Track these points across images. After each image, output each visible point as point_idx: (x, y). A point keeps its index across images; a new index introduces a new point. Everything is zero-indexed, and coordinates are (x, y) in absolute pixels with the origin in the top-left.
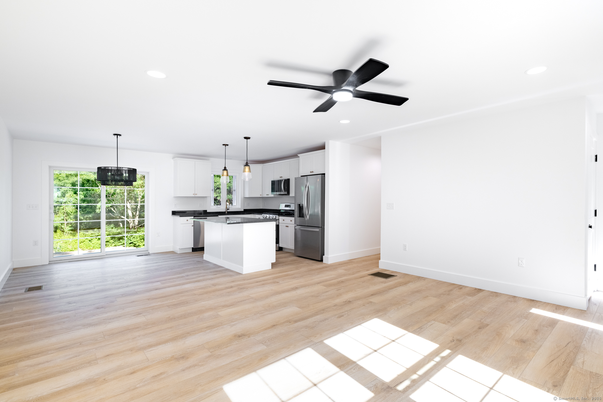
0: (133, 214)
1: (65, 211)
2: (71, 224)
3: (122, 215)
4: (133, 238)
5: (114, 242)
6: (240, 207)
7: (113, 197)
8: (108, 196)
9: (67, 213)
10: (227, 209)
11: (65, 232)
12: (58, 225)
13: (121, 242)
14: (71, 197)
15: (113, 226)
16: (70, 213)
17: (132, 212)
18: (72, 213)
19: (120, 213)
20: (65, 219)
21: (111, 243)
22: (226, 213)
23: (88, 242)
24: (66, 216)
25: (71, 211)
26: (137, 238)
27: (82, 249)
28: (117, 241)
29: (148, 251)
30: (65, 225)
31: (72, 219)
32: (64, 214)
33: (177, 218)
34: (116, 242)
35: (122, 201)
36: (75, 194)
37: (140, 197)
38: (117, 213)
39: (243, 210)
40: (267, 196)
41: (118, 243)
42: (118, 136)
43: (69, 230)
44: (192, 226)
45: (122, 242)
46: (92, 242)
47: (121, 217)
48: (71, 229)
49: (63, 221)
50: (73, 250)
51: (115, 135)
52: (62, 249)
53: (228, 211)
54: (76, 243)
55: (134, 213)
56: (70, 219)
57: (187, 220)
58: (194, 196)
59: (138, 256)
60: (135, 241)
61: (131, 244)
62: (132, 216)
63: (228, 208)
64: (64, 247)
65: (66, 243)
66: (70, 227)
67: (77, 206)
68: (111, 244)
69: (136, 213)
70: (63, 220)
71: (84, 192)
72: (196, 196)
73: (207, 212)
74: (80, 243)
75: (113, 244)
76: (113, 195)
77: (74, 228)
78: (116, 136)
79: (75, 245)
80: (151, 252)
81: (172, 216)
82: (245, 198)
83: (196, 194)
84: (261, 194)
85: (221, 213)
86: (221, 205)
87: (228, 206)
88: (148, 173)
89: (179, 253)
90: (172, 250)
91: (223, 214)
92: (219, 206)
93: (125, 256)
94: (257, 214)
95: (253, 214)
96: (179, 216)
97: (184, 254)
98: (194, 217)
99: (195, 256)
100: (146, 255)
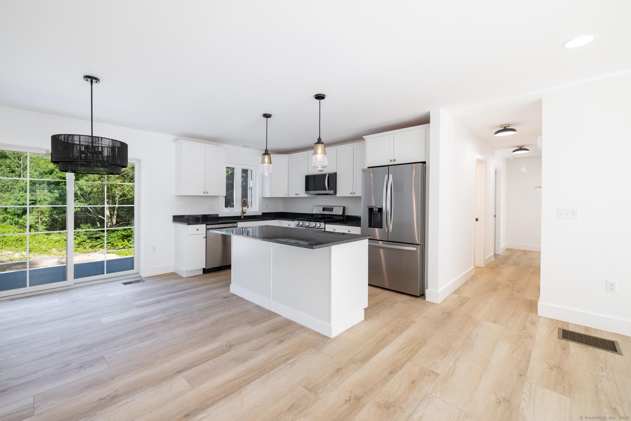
0: (110, 213)
1: (39, 210)
2: (46, 223)
3: (100, 215)
4: (111, 238)
5: (91, 242)
6: (258, 210)
7: (90, 196)
8: (85, 195)
9: (41, 212)
10: (244, 213)
11: (40, 231)
12: (32, 224)
13: (98, 242)
14: (45, 195)
15: (90, 225)
16: (45, 212)
17: (110, 212)
18: (47, 211)
19: (97, 212)
20: (39, 218)
22: (242, 218)
23: (63, 242)
24: (40, 215)
25: (46, 210)
26: (114, 238)
27: (57, 249)
28: (95, 240)
29: (138, 273)
30: (40, 223)
31: (47, 217)
32: (38, 213)
33: (183, 227)
34: (93, 242)
35: (99, 200)
36: (49, 193)
37: (118, 196)
38: (94, 212)
39: (261, 214)
40: (297, 196)
41: (95, 243)
42: (94, 81)
43: (44, 229)
44: (204, 237)
45: (100, 242)
47: (98, 216)
48: (46, 228)
49: (38, 220)
50: (47, 250)
51: (87, 77)
52: (35, 249)
53: (245, 215)
54: (50, 243)
55: (112, 213)
56: (44, 218)
57: (198, 230)
58: (204, 195)
59: (125, 284)
60: (112, 241)
61: (109, 244)
62: (110, 215)
63: (244, 211)
64: (37, 247)
65: (40, 242)
66: (45, 226)
68: (88, 244)
69: (114, 212)
70: (38, 218)
71: (59, 191)
72: (207, 195)
73: (220, 216)
74: (55, 243)
75: (90, 244)
76: (89, 194)
77: (49, 227)
78: (89, 80)
79: (49, 245)
80: (143, 275)
81: (173, 222)
82: (264, 198)
83: (207, 193)
84: (287, 193)
85: (236, 218)
86: (235, 207)
87: (244, 208)
88: (140, 160)
89: (185, 277)
90: (173, 271)
91: (238, 218)
92: (232, 209)
93: (104, 284)
94: (284, 220)
95: (279, 219)
96: (186, 224)
97: (193, 278)
98: (207, 225)
99: (212, 283)
100: (137, 281)
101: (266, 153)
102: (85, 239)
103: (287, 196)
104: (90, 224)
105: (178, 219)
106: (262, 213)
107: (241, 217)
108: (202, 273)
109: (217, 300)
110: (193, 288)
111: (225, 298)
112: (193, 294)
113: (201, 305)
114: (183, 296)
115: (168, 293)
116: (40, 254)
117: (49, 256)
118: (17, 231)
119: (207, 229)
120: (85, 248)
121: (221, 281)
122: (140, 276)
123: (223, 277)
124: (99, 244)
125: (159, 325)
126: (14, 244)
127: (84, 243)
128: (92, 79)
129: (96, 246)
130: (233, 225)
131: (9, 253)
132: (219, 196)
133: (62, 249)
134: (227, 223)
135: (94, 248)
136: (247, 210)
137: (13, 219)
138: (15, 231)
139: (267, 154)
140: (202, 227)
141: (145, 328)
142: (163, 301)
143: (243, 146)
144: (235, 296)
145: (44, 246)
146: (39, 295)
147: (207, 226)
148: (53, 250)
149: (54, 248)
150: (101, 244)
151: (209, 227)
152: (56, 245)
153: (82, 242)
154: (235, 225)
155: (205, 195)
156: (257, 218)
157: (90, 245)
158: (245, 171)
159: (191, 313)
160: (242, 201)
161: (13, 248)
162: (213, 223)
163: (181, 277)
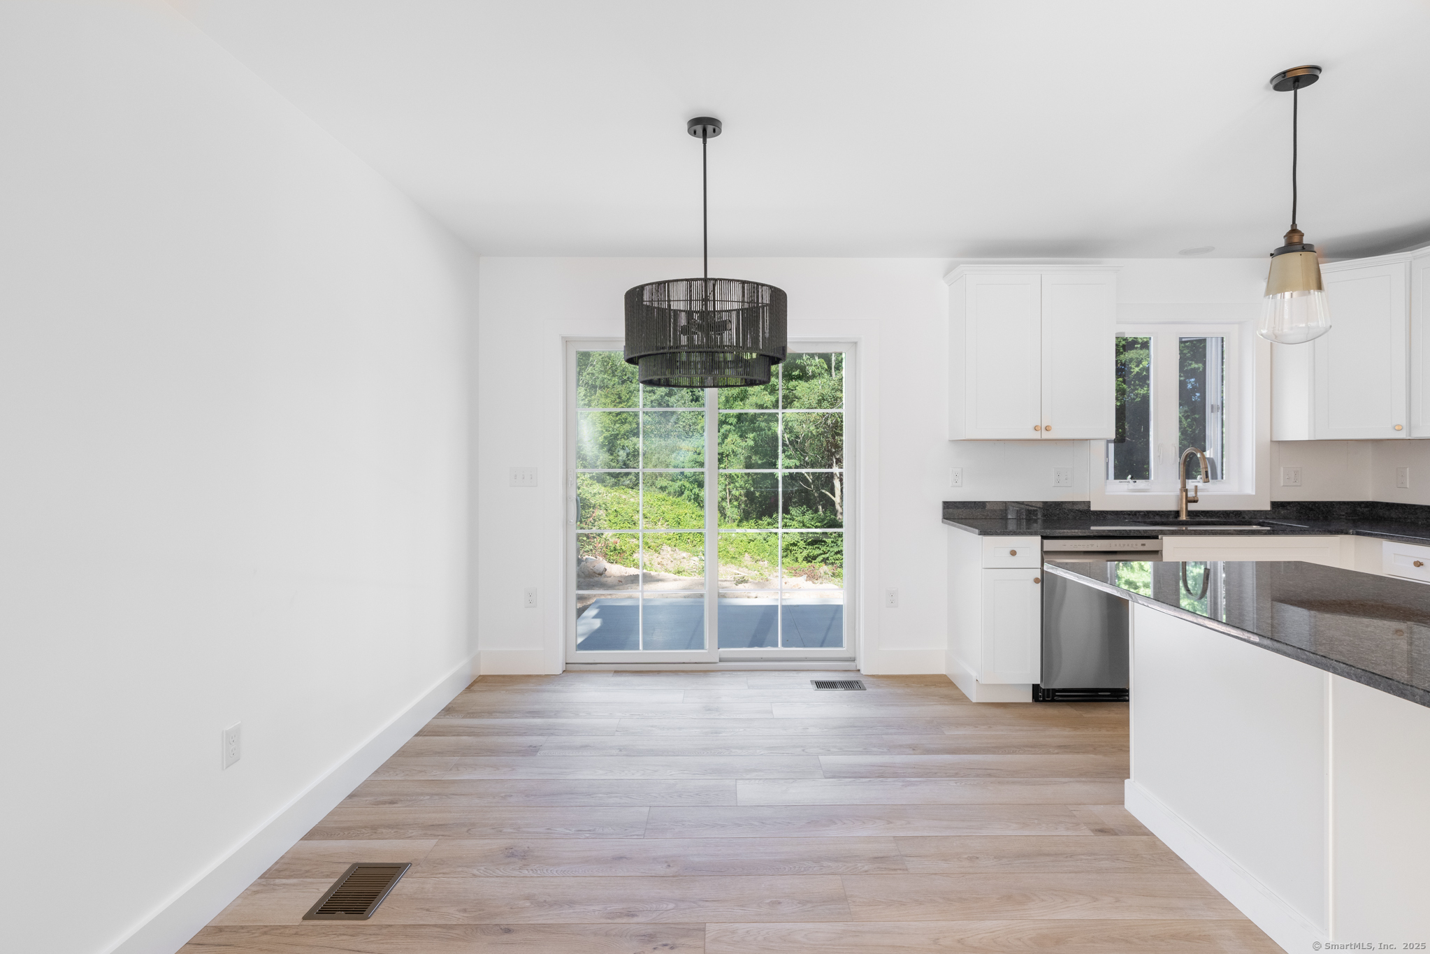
1: (727, 472)
6: (1250, 489)
9: (730, 476)
10: (1189, 501)
11: (728, 516)
13: (819, 548)
20: (727, 489)
21: (800, 548)
22: (1183, 517)
29: (853, 660)
33: (968, 538)
39: (1268, 508)
41: (814, 552)
42: (709, 129)
44: (1036, 581)
46: (769, 543)
51: (695, 123)
53: (1192, 507)
54: (741, 541)
56: (735, 489)
57: (1015, 553)
58: (1036, 435)
59: (821, 685)
63: (1191, 494)
67: (637, 475)
72: (1046, 435)
73: (1092, 508)
78: (700, 129)
80: (868, 666)
81: (943, 522)
82: (1279, 442)
83: (1047, 429)
84: (1403, 422)
85: (1158, 519)
86: (1152, 477)
87: (1191, 484)
88: (856, 343)
89: (974, 701)
90: (943, 672)
91: (1164, 520)
92: (1141, 484)
93: (777, 673)
94: (1391, 538)
95: (1358, 534)
96: (977, 531)
97: (998, 711)
98: (1043, 538)
99: (1060, 747)
100: (848, 685)
101: (1294, 242)
102: (797, 540)
103: (1402, 435)
104: (805, 506)
105: (958, 512)
106: (1274, 504)
107: (1177, 513)
108: (1029, 699)
109: (1069, 833)
110: (994, 753)
111: (1102, 831)
112: (990, 775)
113: (1010, 833)
114: (955, 773)
115: (914, 748)
116: (726, 563)
117: (738, 569)
118: (696, 513)
119: (1045, 554)
120: (796, 560)
121: (1094, 749)
122: (858, 668)
123: (1104, 732)
124: (821, 554)
125: (866, 868)
126: (691, 538)
127: (795, 548)
128: (704, 126)
129: (815, 558)
130: (1143, 545)
131: (684, 555)
132: (1090, 440)
133: (758, 558)
134: (1118, 534)
135: (811, 562)
136: (1203, 490)
137: (691, 490)
138: (693, 513)
139: (1299, 247)
140: (1030, 546)
141: (825, 864)
142: (895, 775)
143: (1186, 253)
144: (1144, 838)
145: (732, 547)
146: (659, 672)
147: (1045, 541)
148: (746, 558)
149: (746, 554)
150: (825, 553)
151: (1052, 545)
152: (749, 547)
153: (791, 545)
154: (1149, 545)
155: (1039, 437)
156: (1250, 524)
157: (805, 553)
158: (1193, 351)
159: (970, 859)
160: (1180, 457)
161: (689, 546)
162: (1065, 535)
163: (962, 699)
